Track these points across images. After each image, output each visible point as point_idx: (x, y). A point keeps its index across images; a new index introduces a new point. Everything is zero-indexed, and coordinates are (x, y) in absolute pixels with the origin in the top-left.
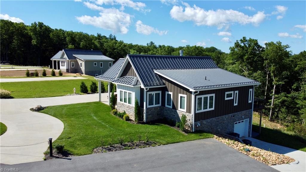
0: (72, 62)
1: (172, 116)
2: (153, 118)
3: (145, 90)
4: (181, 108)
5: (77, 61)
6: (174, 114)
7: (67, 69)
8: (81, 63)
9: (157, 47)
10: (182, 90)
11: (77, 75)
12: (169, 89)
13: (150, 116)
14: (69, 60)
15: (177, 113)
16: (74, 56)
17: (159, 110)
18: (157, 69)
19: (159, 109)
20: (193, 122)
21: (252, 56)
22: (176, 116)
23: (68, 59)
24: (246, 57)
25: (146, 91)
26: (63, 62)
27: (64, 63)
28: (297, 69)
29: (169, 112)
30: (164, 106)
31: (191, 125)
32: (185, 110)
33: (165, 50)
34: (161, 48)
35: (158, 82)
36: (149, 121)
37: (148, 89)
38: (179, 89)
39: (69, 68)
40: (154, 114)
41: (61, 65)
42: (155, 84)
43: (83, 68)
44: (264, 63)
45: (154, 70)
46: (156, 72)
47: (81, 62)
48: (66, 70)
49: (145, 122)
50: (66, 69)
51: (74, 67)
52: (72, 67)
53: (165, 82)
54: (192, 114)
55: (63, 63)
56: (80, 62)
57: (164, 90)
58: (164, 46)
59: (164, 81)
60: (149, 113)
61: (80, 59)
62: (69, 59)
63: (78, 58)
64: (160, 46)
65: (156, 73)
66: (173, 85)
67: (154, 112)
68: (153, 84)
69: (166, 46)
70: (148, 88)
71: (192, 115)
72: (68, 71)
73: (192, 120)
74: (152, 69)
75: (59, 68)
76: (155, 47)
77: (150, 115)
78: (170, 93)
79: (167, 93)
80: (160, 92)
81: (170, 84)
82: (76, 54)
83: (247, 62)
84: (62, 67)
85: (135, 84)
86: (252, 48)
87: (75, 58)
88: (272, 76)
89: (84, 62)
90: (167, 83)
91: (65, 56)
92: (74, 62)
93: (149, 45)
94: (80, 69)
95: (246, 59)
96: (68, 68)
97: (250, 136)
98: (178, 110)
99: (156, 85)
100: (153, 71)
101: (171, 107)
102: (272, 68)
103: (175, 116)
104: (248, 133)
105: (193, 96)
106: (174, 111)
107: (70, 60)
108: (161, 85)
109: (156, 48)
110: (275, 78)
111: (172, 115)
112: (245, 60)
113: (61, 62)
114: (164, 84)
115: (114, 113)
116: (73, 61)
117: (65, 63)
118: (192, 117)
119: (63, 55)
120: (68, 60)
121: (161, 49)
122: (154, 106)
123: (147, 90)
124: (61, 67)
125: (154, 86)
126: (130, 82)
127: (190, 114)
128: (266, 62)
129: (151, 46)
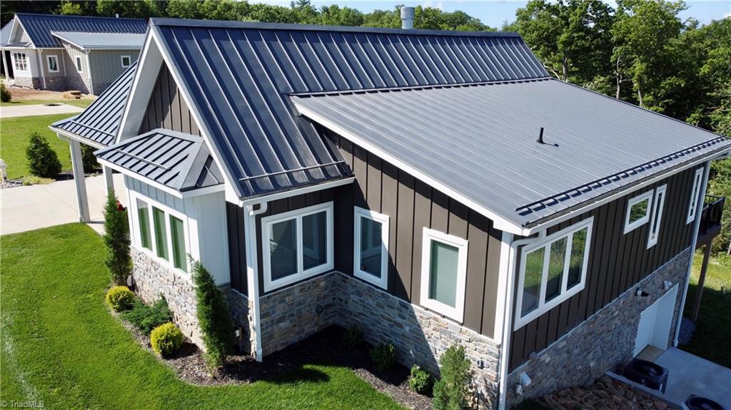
0: (48, 57)
1: (386, 323)
2: (297, 329)
3: (250, 213)
4: (432, 295)
5: (65, 51)
6: (399, 320)
7: (34, 79)
8: (78, 59)
9: (318, 10)
10: (441, 212)
11: (65, 97)
12: (372, 196)
13: (282, 325)
14: (38, 49)
15: (414, 317)
16: (53, 36)
17: (326, 288)
18: (311, 91)
19: (322, 284)
20: (502, 381)
21: (580, 34)
22: (407, 329)
23: (34, 47)
24: (563, 37)
25: (252, 213)
26: (20, 55)
27: (24, 58)
28: (705, 69)
29: (371, 301)
30: (350, 271)
31: (488, 389)
32: (457, 313)
33: (338, 19)
34: (329, 13)
35: (312, 163)
36: (279, 348)
37: (264, 208)
38: (424, 202)
39: (43, 76)
40: (299, 311)
41: (17, 65)
42: (301, 178)
43: (86, 75)
44: (612, 54)
45: (295, 100)
46: (302, 107)
47: (79, 55)
48: (31, 82)
49: (259, 359)
50: (31, 77)
51: (58, 71)
52: (51, 71)
53: (349, 162)
54: (497, 339)
55: (20, 58)
56: (74, 55)
57: (348, 198)
58: (335, 8)
59: (346, 157)
60: (276, 316)
61: (73, 47)
62: (37, 46)
63: (67, 43)
64: (326, 10)
65: (303, 116)
66: (390, 182)
67: (300, 304)
68: (290, 175)
69: (341, 7)
70: (264, 201)
71: (499, 346)
72: (38, 84)
73: (497, 370)
74: (285, 96)
75: (11, 75)
76: (312, 13)
77: (281, 320)
78: (375, 216)
79: (359, 213)
80: (328, 208)
81: (375, 173)
82: (61, 30)
83: (565, 52)
84: (20, 70)
85: (193, 184)
86: (582, 11)
87: (59, 42)
88: (637, 92)
89: (87, 56)
90: (359, 167)
91: (26, 37)
92: (56, 56)
93: (296, 6)
94: (79, 78)
95: (563, 43)
96: (37, 76)
97: (673, 345)
98: (418, 303)
99: (304, 179)
100: (290, 107)
101: (382, 282)
102: (638, 67)
103: (400, 326)
104: (670, 335)
105: (506, 253)
106: (397, 305)
107: (40, 50)
108: (328, 178)
109: (315, 14)
110: (642, 97)
111: (389, 320)
112: (560, 47)
113: (15, 55)
114: (346, 171)
115: (117, 306)
116: (53, 52)
117: (27, 58)
118: (499, 357)
119: (18, 33)
120: (36, 50)
121: (328, 17)
122: (301, 274)
123: (258, 212)
124: (16, 72)
125: (296, 185)
126: (167, 166)
127: (483, 337)
128: (618, 50)
129: (301, 8)
